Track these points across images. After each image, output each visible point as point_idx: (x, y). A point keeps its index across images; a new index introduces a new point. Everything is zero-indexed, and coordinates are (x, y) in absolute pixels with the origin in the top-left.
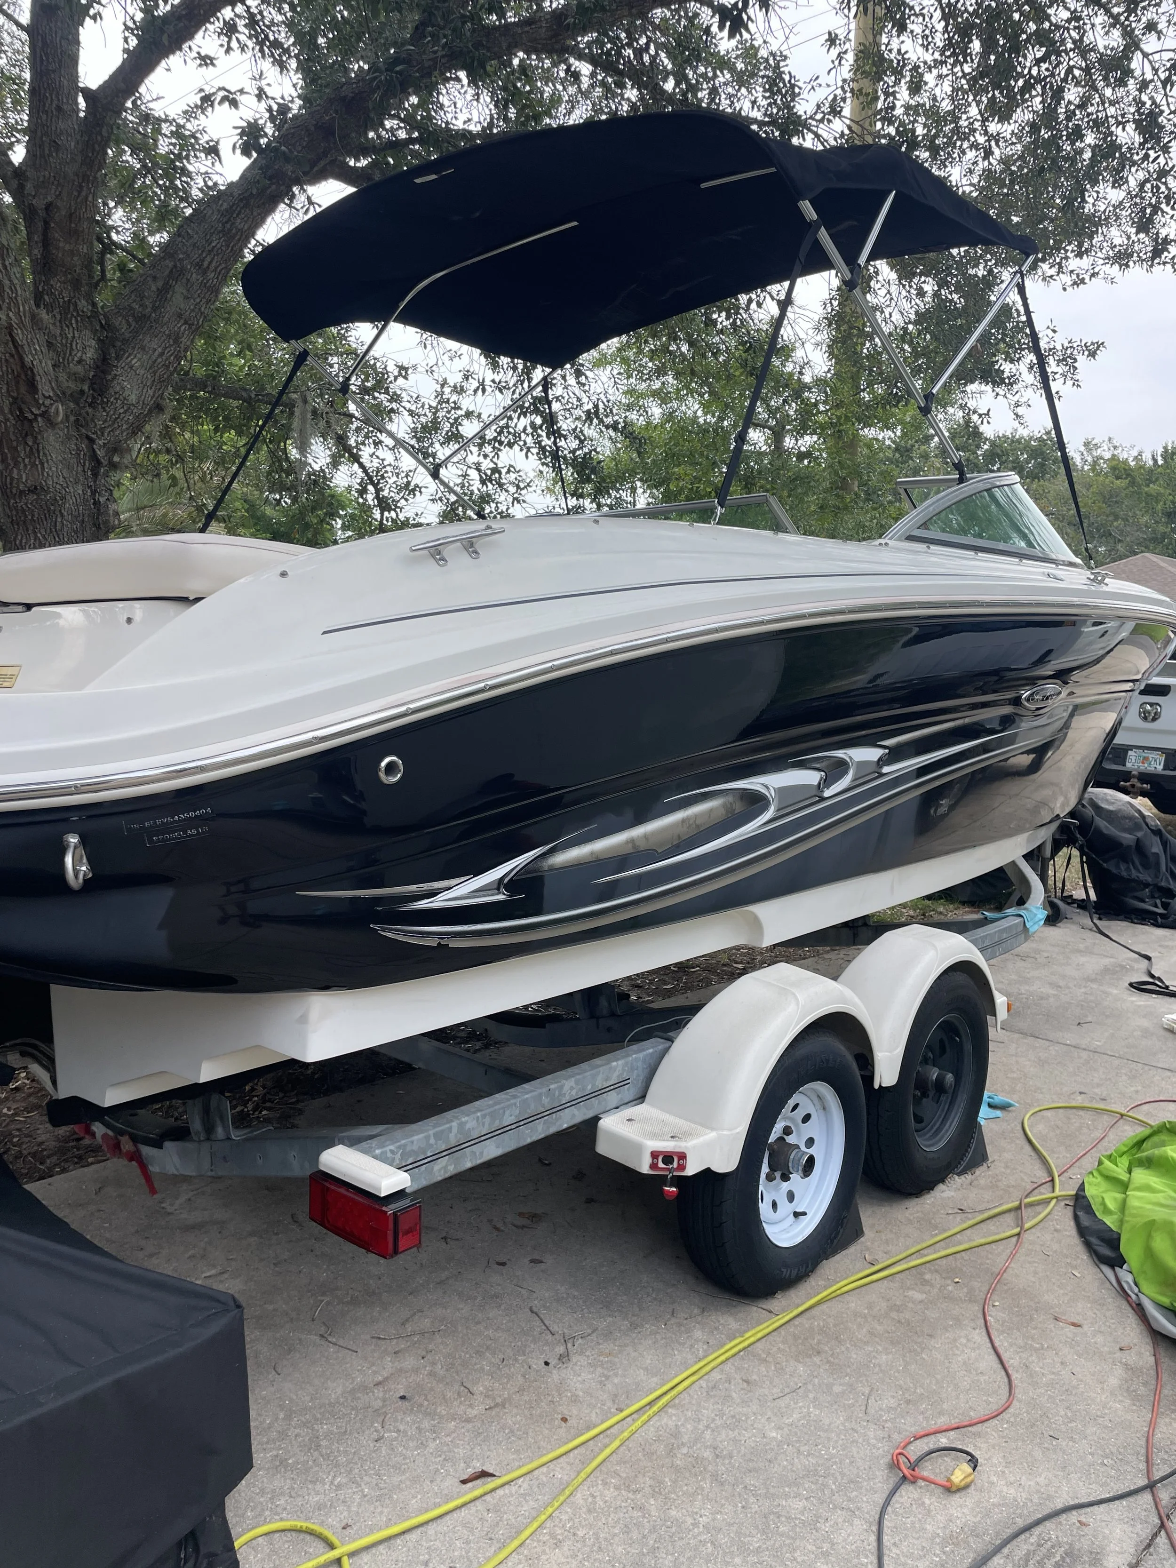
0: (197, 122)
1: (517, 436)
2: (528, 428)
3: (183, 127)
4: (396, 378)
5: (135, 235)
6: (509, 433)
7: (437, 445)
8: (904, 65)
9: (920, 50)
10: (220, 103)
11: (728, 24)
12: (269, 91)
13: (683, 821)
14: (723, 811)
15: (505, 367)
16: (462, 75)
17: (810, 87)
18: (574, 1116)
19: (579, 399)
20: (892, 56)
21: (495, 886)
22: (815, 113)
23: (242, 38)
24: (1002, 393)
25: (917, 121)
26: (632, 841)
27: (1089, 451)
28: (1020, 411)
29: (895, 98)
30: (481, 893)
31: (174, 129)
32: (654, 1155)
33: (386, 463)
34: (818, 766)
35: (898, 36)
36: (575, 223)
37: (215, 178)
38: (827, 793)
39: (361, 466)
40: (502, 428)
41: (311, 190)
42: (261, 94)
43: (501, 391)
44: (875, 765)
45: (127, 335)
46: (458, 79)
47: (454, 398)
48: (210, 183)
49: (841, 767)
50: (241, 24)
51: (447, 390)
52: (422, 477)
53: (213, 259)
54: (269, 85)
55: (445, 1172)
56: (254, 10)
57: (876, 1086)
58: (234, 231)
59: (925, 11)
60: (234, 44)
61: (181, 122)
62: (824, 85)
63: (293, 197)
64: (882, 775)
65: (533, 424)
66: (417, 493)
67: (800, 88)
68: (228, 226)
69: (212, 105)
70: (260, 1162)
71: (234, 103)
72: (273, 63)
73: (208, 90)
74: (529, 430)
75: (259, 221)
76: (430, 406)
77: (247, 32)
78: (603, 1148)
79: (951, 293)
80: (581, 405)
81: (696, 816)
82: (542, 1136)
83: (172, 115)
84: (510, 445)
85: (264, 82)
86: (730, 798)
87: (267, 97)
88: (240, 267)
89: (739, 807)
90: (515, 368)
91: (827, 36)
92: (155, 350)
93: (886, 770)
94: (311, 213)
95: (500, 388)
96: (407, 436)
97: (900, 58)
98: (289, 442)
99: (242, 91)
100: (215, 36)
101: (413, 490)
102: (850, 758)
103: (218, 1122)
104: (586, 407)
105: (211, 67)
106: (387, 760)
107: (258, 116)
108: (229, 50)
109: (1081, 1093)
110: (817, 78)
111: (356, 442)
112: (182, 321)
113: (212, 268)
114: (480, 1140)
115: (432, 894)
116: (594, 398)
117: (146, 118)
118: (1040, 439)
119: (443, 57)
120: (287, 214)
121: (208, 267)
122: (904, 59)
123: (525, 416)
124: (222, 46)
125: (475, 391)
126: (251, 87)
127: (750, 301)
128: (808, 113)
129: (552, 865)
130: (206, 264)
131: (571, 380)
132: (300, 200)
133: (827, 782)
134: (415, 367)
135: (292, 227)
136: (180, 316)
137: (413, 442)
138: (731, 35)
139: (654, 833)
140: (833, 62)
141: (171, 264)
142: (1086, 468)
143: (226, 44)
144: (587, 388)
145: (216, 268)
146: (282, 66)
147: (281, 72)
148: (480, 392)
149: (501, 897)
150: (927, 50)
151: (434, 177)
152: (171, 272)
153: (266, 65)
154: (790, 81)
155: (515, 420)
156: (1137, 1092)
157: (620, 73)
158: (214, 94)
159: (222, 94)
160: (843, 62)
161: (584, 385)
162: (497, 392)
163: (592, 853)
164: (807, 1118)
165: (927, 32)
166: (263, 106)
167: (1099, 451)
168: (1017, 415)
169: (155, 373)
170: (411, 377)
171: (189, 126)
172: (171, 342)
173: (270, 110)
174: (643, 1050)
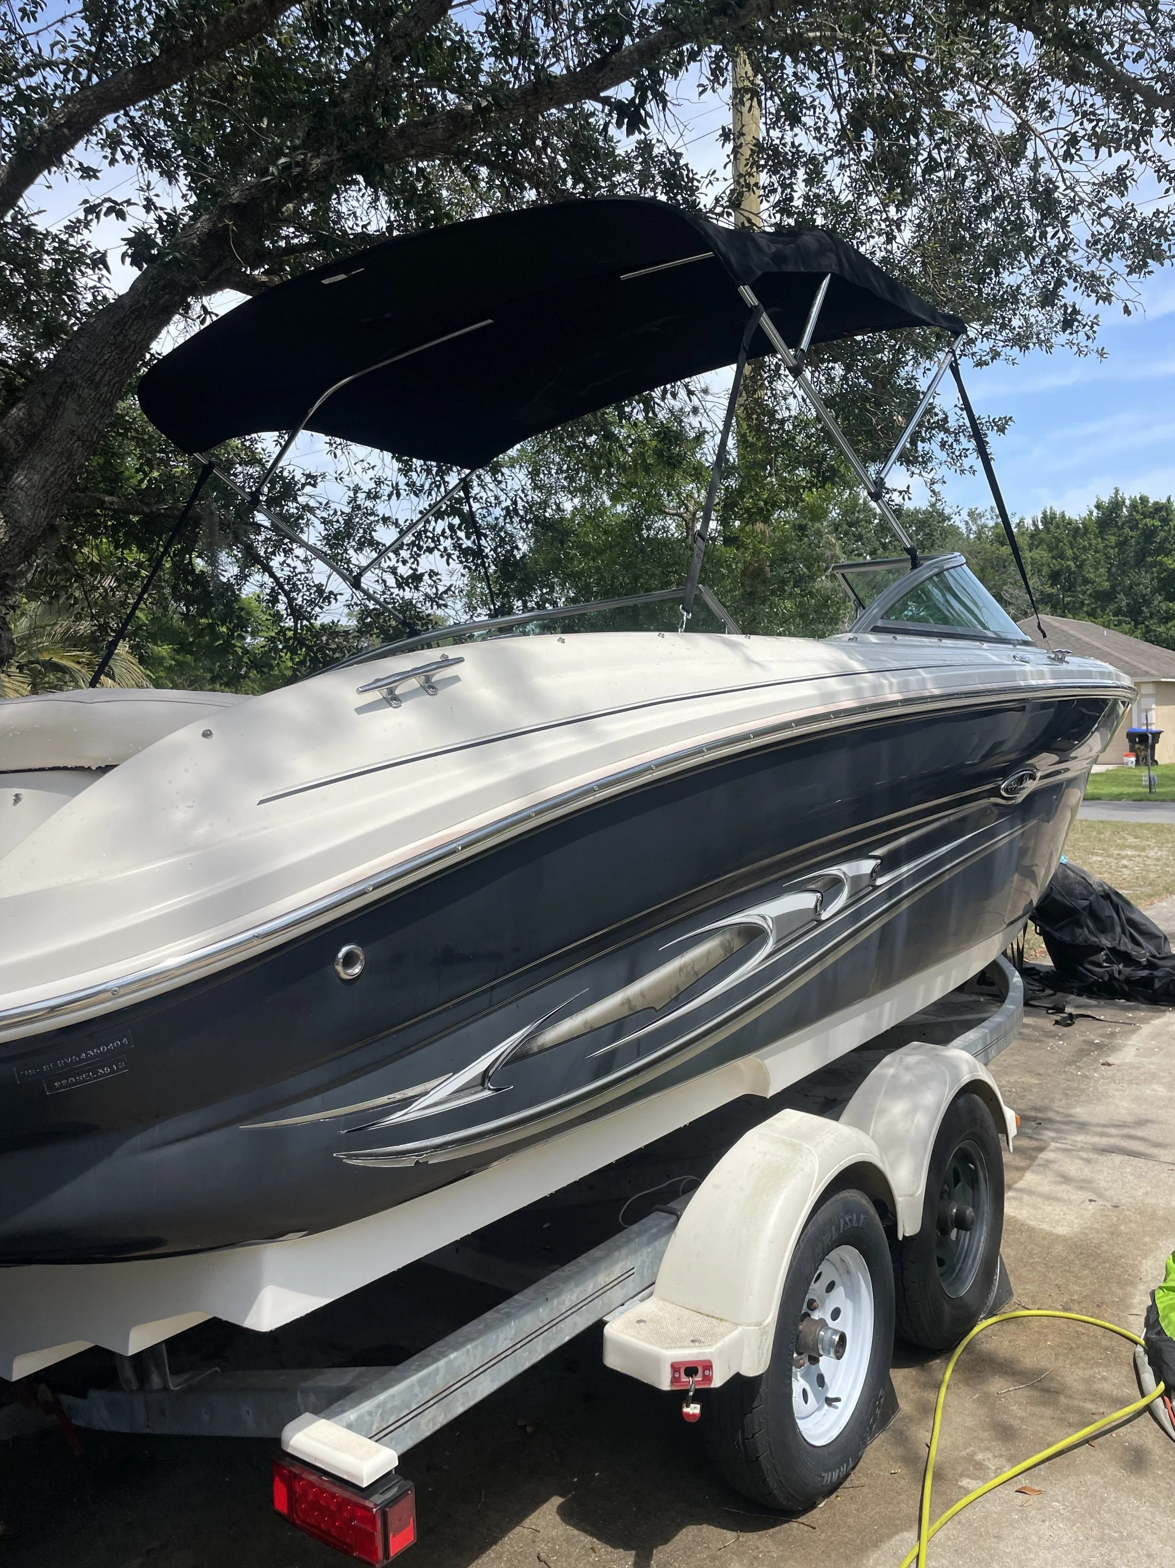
0: (80, 237)
1: (436, 540)
2: (447, 530)
3: (67, 242)
4: (303, 486)
5: (22, 352)
6: (427, 537)
7: (351, 552)
8: (799, 157)
9: (815, 142)
10: (106, 214)
11: (626, 120)
12: (158, 202)
13: (681, 969)
14: (721, 952)
15: (419, 470)
16: (360, 178)
17: (707, 181)
18: (576, 1324)
19: (497, 498)
20: (787, 149)
21: (479, 1081)
22: (714, 207)
23: (127, 149)
24: (917, 471)
25: (816, 213)
26: (628, 1002)
27: (974, 520)
28: (936, 487)
29: (793, 190)
30: (462, 1094)
31: (57, 245)
32: (675, 1368)
33: (297, 571)
34: (813, 887)
35: (792, 129)
36: (490, 321)
37: (105, 291)
38: (824, 916)
39: (272, 575)
40: (419, 533)
41: (205, 300)
42: (149, 205)
43: (417, 495)
44: (868, 878)
45: (16, 455)
46: (357, 183)
47: (369, 504)
48: (99, 298)
49: (836, 883)
50: (124, 135)
51: (361, 496)
52: (337, 584)
53: (105, 373)
54: (157, 195)
55: (434, 1424)
56: (138, 121)
57: (900, 1238)
58: (127, 343)
59: (816, 103)
60: (119, 156)
61: (64, 237)
62: (721, 179)
63: (188, 307)
64: (876, 888)
65: (451, 527)
66: (333, 601)
67: (699, 181)
68: (120, 338)
69: (98, 217)
70: (206, 1417)
71: (121, 215)
72: (161, 174)
73: (94, 201)
74: (448, 532)
75: (153, 335)
76: (343, 513)
77: (131, 143)
78: (612, 1360)
79: (857, 378)
80: (500, 503)
81: (693, 962)
82: (543, 1356)
83: (54, 231)
84: (430, 550)
85: (152, 193)
86: (728, 936)
87: (156, 208)
88: (133, 380)
89: (737, 944)
90: (429, 471)
91: (721, 132)
92: (47, 469)
93: (879, 881)
94: (208, 322)
95: (416, 490)
96: (319, 543)
97: (794, 150)
98: (194, 555)
99: (129, 202)
100: (99, 148)
101: (328, 598)
102: (844, 873)
103: (153, 1369)
104: (504, 505)
105: (93, 180)
106: (344, 950)
107: (146, 226)
108: (113, 162)
109: (1090, 1201)
110: (714, 172)
111: (266, 552)
112: (75, 438)
113: (105, 381)
114: (473, 1376)
115: (406, 1102)
116: (511, 494)
117: (28, 232)
118: (926, 512)
119: (338, 160)
120: (182, 325)
121: (100, 381)
122: (798, 151)
123: (443, 519)
124: (105, 157)
125: (390, 496)
126: (139, 199)
127: (665, 392)
128: (708, 207)
129: (543, 1045)
130: (98, 378)
131: (488, 479)
132: (196, 310)
133: (823, 903)
134: (323, 476)
135: (188, 337)
136: (72, 433)
137: (326, 549)
138: (630, 132)
139: (651, 988)
140: (728, 156)
141: (61, 380)
142: (972, 536)
143: (110, 156)
144: (503, 486)
145: (109, 382)
146: (171, 177)
147: (170, 183)
148: (394, 497)
149: (486, 1094)
150: (821, 142)
151: (342, 277)
152: (61, 388)
153: (154, 176)
154: (687, 175)
155: (433, 523)
156: (1147, 1193)
157: (518, 173)
158: (100, 205)
159: (108, 205)
160: (739, 156)
161: (500, 482)
162: (412, 495)
163: (586, 1023)
164: (831, 1287)
165: (821, 124)
166: (152, 215)
167: (983, 520)
168: (933, 491)
169: (47, 492)
170: (320, 485)
171: (72, 241)
172: (64, 460)
173: (159, 220)
174: (646, 1231)
